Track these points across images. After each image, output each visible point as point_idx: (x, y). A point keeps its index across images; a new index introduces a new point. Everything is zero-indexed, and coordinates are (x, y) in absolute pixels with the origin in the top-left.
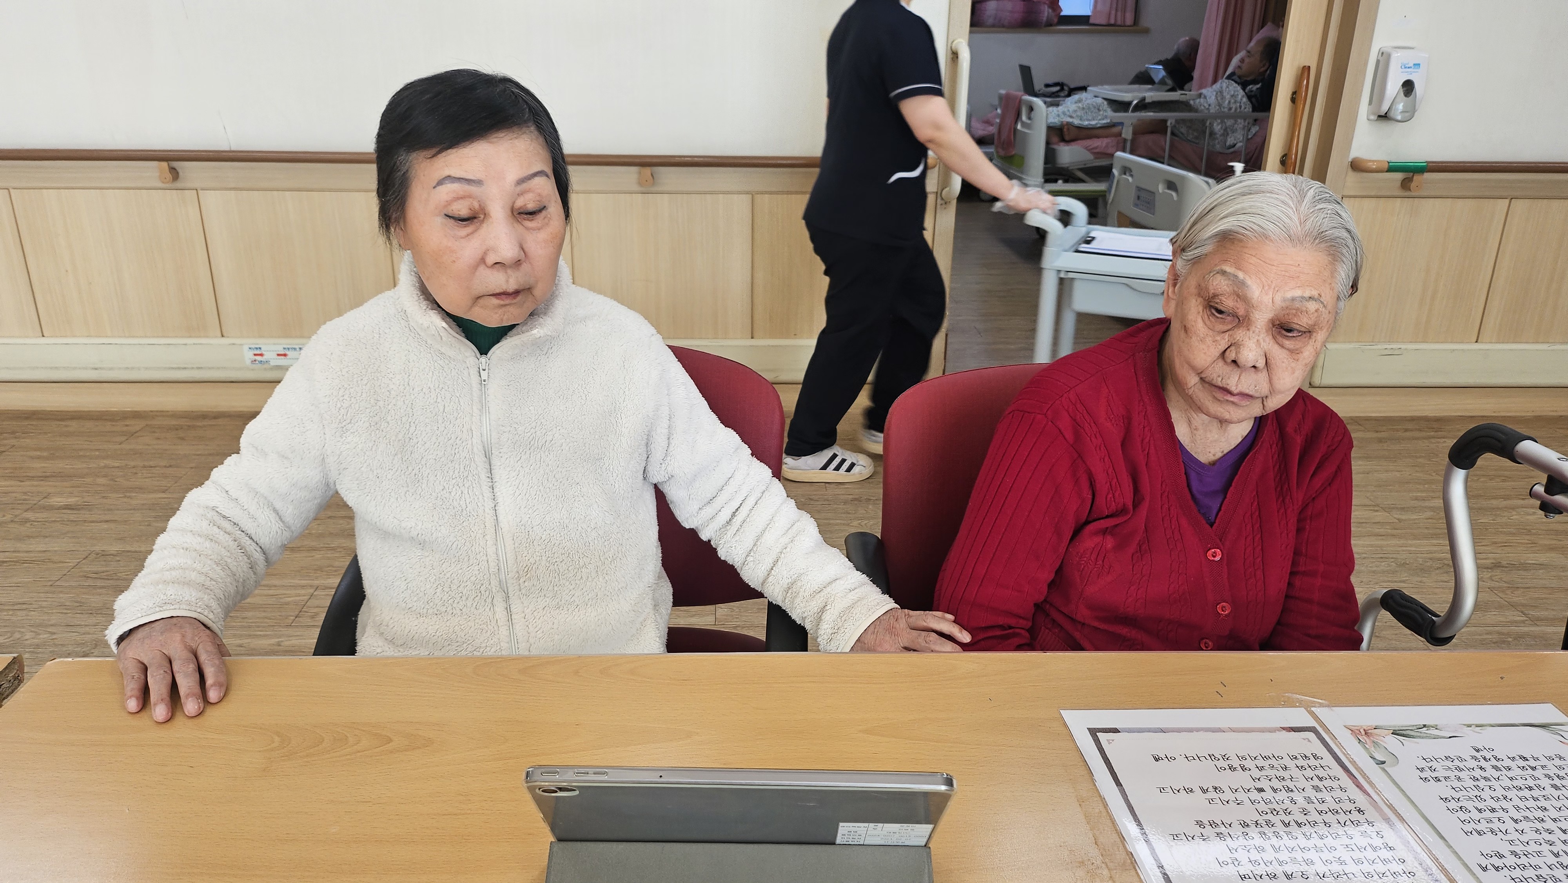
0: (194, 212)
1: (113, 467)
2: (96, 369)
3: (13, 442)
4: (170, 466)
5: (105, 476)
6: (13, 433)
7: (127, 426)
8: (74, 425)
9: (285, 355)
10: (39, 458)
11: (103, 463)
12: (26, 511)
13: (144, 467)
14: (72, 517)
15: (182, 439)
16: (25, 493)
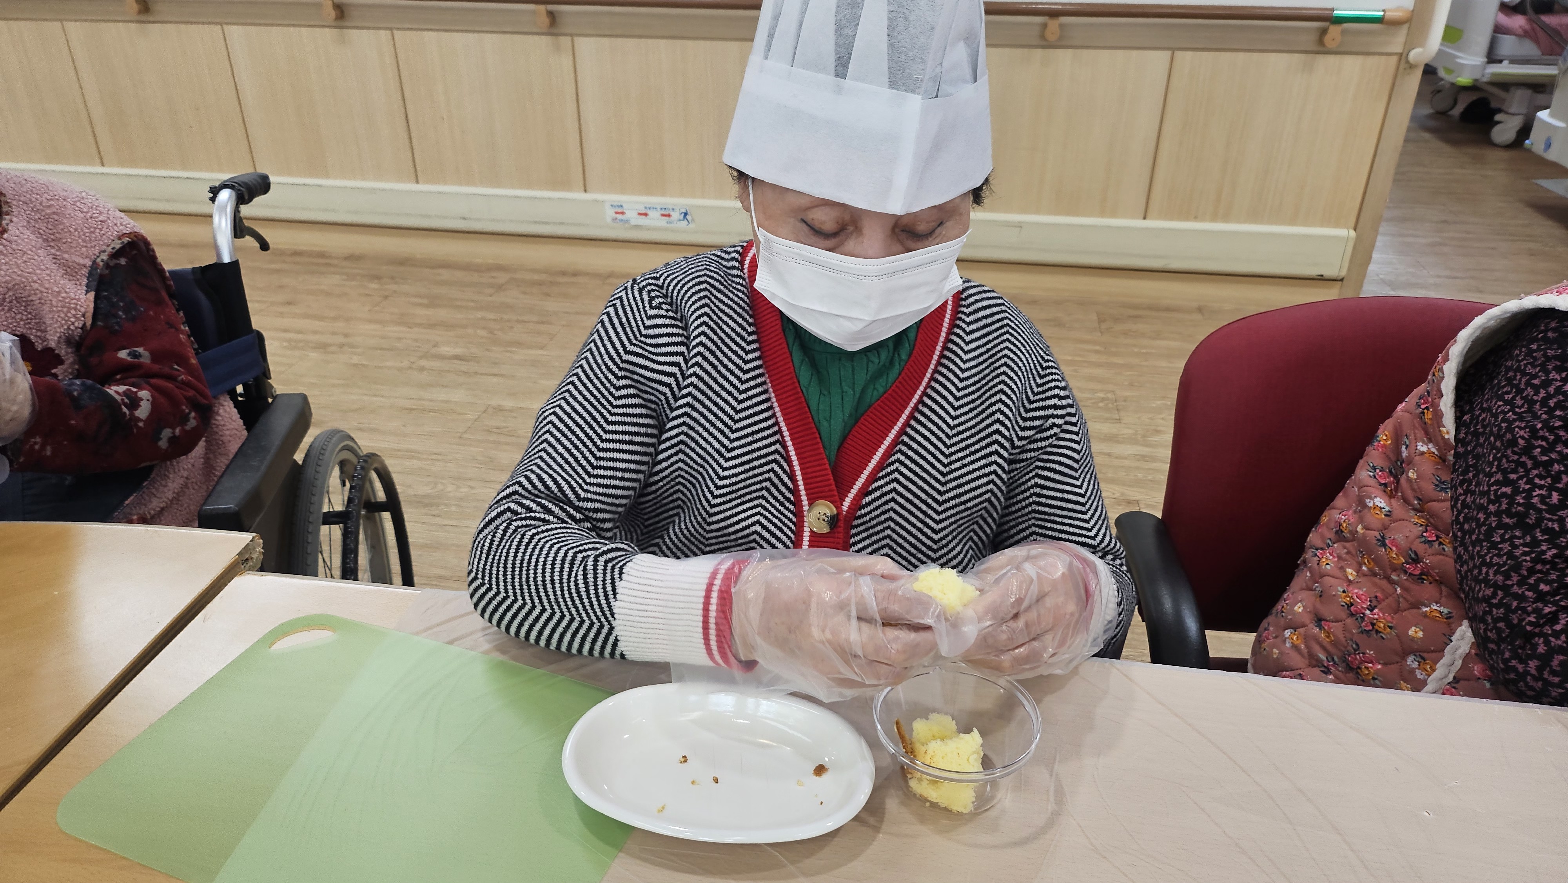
0: (566, 62)
1: (490, 320)
2: (464, 219)
3: (394, 287)
4: (543, 323)
5: (484, 328)
6: (392, 278)
7: (493, 277)
8: (445, 274)
9: (646, 215)
10: (421, 305)
11: (479, 315)
12: (420, 358)
13: (518, 321)
14: (464, 368)
15: (548, 295)
16: (416, 340)
